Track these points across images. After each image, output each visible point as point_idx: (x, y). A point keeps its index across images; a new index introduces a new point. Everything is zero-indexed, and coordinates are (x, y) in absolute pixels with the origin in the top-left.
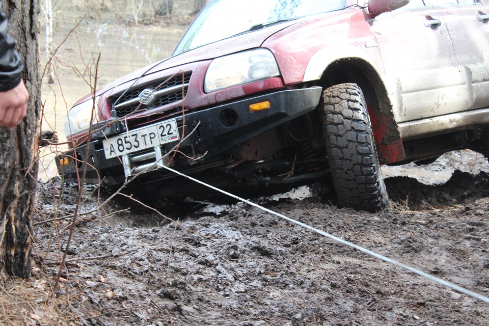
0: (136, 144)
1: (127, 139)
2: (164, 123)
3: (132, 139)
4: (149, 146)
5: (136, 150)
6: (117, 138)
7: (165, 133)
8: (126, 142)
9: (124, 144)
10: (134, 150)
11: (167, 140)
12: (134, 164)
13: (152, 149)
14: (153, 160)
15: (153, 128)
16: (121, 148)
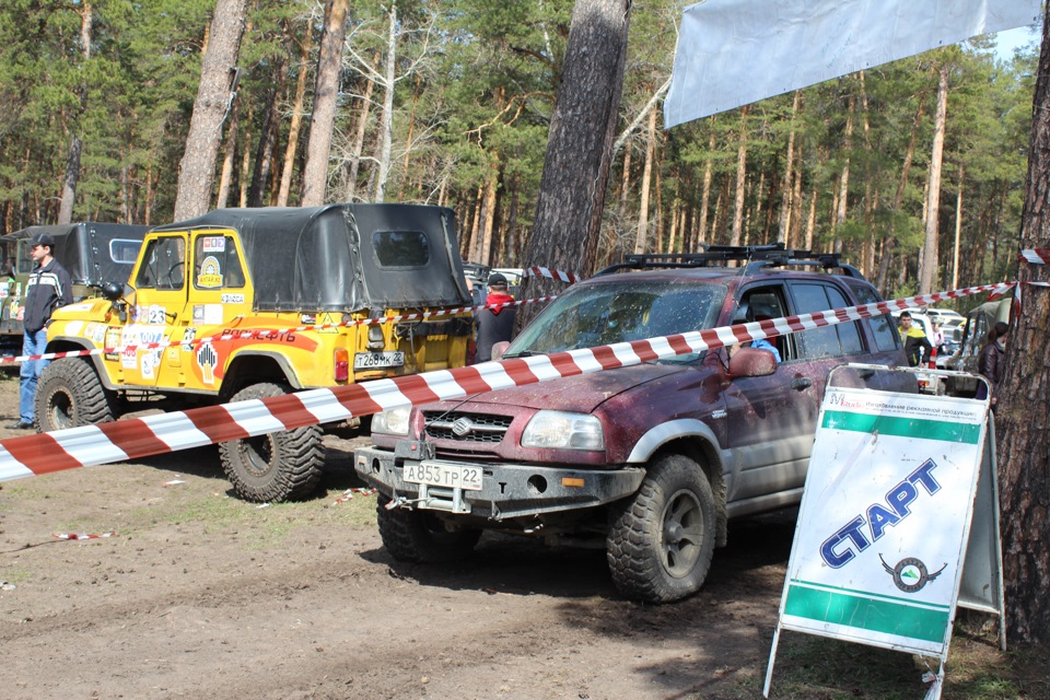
0: (437, 478)
1: (429, 469)
3: (434, 471)
4: (449, 485)
5: (436, 484)
6: (419, 464)
7: (469, 478)
8: (427, 472)
9: (425, 472)
10: (433, 483)
11: (469, 486)
12: (430, 496)
13: (451, 489)
14: (450, 499)
15: (458, 469)
16: (421, 475)
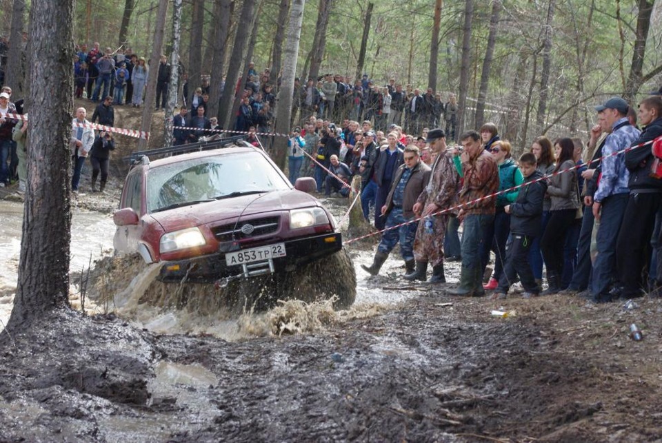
0: (254, 257)
1: (246, 254)
2: (276, 245)
3: (250, 254)
4: (264, 258)
5: (253, 261)
6: (238, 253)
7: (277, 251)
8: (245, 256)
9: (244, 256)
10: (251, 260)
11: (277, 255)
12: (250, 270)
13: (267, 261)
14: (267, 267)
15: (268, 248)
16: (241, 259)
